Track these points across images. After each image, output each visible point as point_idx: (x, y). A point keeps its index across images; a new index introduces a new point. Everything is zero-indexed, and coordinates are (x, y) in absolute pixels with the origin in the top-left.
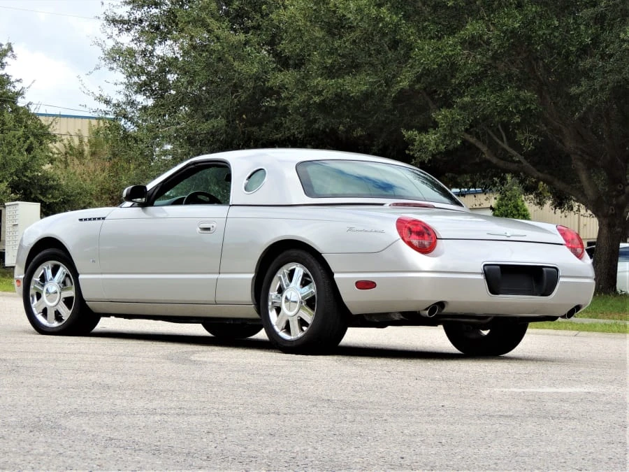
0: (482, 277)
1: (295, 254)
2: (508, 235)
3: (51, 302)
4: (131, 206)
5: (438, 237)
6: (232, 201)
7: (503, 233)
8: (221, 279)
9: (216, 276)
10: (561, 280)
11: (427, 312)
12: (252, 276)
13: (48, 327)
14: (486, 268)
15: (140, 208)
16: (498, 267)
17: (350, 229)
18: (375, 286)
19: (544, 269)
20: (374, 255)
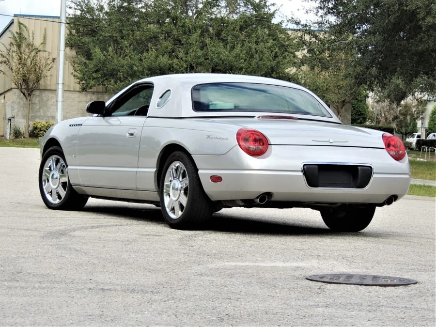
0: (301, 174)
1: (178, 155)
2: (331, 141)
3: (54, 186)
4: (97, 117)
5: (269, 143)
6: (149, 114)
7: (327, 140)
8: (139, 172)
9: (136, 170)
10: (374, 176)
11: (258, 200)
12: (154, 170)
13: (52, 203)
14: (305, 167)
15: (102, 118)
16: (317, 166)
17: (209, 137)
18: (221, 180)
19: (359, 168)
20: (220, 157)
